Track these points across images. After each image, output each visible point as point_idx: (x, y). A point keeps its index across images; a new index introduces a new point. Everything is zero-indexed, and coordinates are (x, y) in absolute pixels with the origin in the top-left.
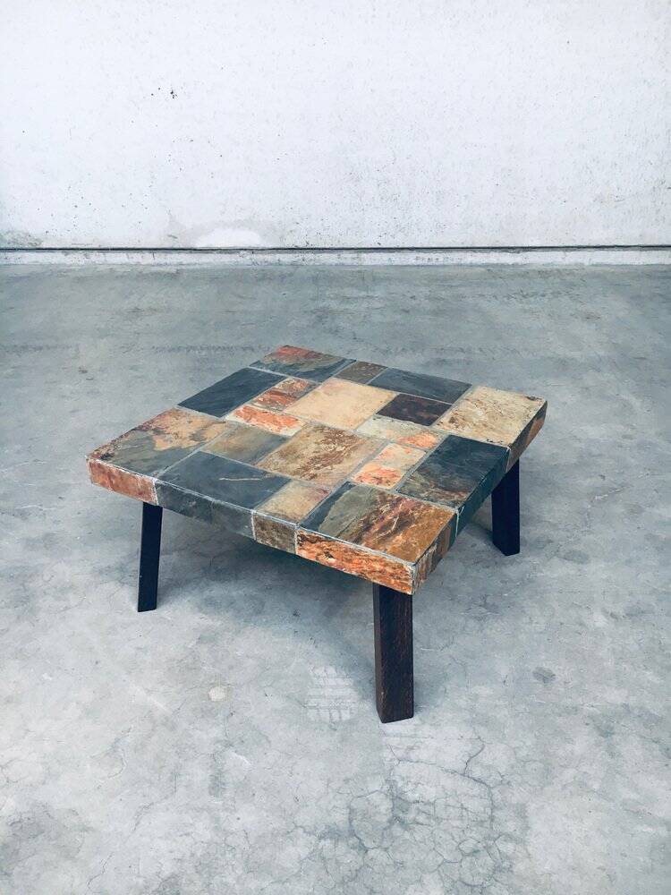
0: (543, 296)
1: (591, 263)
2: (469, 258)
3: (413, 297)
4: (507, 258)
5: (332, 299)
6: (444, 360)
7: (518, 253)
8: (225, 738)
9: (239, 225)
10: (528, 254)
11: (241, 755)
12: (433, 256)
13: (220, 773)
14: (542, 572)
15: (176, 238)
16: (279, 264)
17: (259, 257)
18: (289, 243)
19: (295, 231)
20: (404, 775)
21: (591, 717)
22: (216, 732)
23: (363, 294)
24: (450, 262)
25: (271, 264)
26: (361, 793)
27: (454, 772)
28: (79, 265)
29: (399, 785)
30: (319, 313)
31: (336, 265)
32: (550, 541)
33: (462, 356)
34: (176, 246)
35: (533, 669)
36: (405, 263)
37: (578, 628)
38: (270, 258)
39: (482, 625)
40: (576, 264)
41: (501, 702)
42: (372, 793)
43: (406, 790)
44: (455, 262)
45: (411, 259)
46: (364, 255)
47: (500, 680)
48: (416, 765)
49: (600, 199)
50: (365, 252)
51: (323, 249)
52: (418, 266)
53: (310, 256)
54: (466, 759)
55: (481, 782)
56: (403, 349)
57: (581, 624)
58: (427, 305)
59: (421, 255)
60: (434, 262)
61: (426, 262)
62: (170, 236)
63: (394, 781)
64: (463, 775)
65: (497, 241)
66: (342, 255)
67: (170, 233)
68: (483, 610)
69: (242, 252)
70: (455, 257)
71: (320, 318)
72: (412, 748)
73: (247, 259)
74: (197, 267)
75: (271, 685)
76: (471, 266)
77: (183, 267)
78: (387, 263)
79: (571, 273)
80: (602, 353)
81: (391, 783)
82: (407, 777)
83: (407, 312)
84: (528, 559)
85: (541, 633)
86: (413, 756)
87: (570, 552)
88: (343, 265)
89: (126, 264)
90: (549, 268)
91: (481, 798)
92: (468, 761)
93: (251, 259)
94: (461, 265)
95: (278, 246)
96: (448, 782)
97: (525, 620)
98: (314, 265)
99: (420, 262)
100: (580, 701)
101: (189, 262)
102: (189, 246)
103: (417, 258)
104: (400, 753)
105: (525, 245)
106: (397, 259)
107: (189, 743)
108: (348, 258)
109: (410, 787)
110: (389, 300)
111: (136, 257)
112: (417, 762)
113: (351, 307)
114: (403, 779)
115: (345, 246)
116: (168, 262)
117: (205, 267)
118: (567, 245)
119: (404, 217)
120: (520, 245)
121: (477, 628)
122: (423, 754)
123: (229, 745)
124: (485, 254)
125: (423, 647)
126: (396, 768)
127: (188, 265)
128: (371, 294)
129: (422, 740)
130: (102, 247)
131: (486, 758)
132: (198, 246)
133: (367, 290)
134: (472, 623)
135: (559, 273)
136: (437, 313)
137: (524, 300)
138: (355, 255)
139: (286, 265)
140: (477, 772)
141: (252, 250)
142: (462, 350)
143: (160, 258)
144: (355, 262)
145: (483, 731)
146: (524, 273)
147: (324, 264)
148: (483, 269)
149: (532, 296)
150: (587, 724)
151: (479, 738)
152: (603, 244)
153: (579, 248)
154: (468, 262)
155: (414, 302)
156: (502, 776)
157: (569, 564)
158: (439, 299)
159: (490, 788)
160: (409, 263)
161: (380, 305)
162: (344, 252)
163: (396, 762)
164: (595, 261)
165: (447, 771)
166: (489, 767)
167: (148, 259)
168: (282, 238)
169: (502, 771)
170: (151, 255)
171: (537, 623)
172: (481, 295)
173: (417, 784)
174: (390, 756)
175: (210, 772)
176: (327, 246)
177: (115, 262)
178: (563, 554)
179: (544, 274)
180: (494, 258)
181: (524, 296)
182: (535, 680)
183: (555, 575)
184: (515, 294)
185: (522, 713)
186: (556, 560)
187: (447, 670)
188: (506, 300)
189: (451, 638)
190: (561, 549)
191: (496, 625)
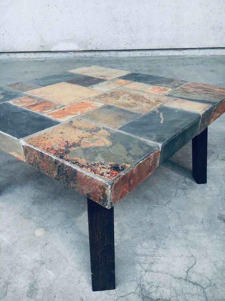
0: (192, 65)
1: (210, 55)
2: (161, 53)
3: (139, 66)
4: (176, 53)
7: (181, 51)
8: (41, 259)
9: (68, 41)
10: (185, 51)
11: (49, 270)
12: (147, 52)
13: (35, 282)
15: (44, 47)
16: (85, 57)
17: (77, 54)
18: (89, 48)
19: (91, 43)
20: (149, 281)
22: (36, 255)
23: (119, 66)
24: (154, 55)
25: (82, 57)
26: (123, 294)
27: (180, 278)
28: (5, 59)
29: (147, 288)
31: (108, 57)
32: (213, 153)
34: (44, 50)
35: (217, 215)
36: (136, 56)
38: (82, 54)
39: (185, 192)
40: (203, 55)
41: (202, 234)
42: (130, 293)
43: (150, 291)
44: (156, 55)
45: (138, 54)
46: (119, 53)
47: (200, 221)
48: (155, 274)
49: (213, 28)
50: (119, 52)
51: (103, 51)
52: (141, 57)
53: (97, 53)
54: (187, 269)
55: (198, 285)
59: (142, 52)
60: (147, 55)
61: (144, 55)
62: (41, 46)
63: (143, 285)
64: (186, 280)
65: (172, 46)
66: (110, 53)
67: (41, 45)
68: (185, 185)
69: (71, 52)
70: (155, 53)
72: (152, 263)
73: (72, 55)
74: (52, 58)
75: (71, 227)
76: (162, 56)
77: (47, 59)
78: (129, 56)
79: (202, 58)
80: (220, 82)
81: (141, 287)
82: (152, 282)
85: (218, 195)
86: (154, 268)
88: (111, 57)
89: (24, 58)
90: (193, 57)
91: (199, 295)
92: (188, 271)
93: (74, 55)
94: (158, 56)
95: (85, 50)
96: (177, 285)
97: (207, 189)
98: (99, 57)
99: (141, 55)
101: (49, 57)
102: (49, 50)
103: (140, 54)
104: (146, 267)
105: (184, 47)
106: (132, 54)
107: (19, 263)
108: (113, 54)
109: (154, 289)
110: (129, 67)
111: (28, 55)
112: (157, 272)
114: (149, 284)
115: (112, 49)
116: (41, 57)
117: (55, 58)
118: (200, 47)
119: (135, 37)
120: (181, 48)
121: (183, 194)
122: (160, 267)
123: (43, 263)
124: (168, 52)
125: (155, 204)
126: (144, 277)
127: (49, 58)
128: (122, 66)
129: (158, 258)
130: (15, 51)
131: (198, 268)
132: (53, 50)
133: (121, 64)
134: (180, 191)
135: (197, 58)
137: (185, 66)
138: (115, 53)
139: (88, 57)
140: (194, 278)
141: (75, 52)
143: (38, 55)
144: (116, 56)
145: (194, 251)
146: (183, 58)
147: (103, 57)
148: (167, 58)
149: (188, 65)
151: (192, 256)
152: (214, 47)
153: (205, 48)
154: (161, 55)
155: (140, 68)
156: (210, 281)
158: (149, 67)
159: (204, 289)
160: (137, 56)
162: (111, 51)
163: (144, 273)
164: (211, 54)
165: (175, 278)
166: (201, 274)
167: (33, 56)
168: (86, 46)
169: (210, 276)
170: (34, 54)
171: (214, 191)
172: (167, 65)
173: (158, 287)
174: (140, 269)
175: (29, 282)
176: (104, 49)
177: (20, 57)
178: (221, 158)
179: (191, 58)
180: (171, 53)
181: (184, 65)
182: (219, 221)
183: (219, 168)
184: (181, 65)
185: (215, 240)
186: (218, 161)
187: (169, 217)
188: (177, 66)
189: (169, 199)
190: (220, 156)
191: (193, 192)
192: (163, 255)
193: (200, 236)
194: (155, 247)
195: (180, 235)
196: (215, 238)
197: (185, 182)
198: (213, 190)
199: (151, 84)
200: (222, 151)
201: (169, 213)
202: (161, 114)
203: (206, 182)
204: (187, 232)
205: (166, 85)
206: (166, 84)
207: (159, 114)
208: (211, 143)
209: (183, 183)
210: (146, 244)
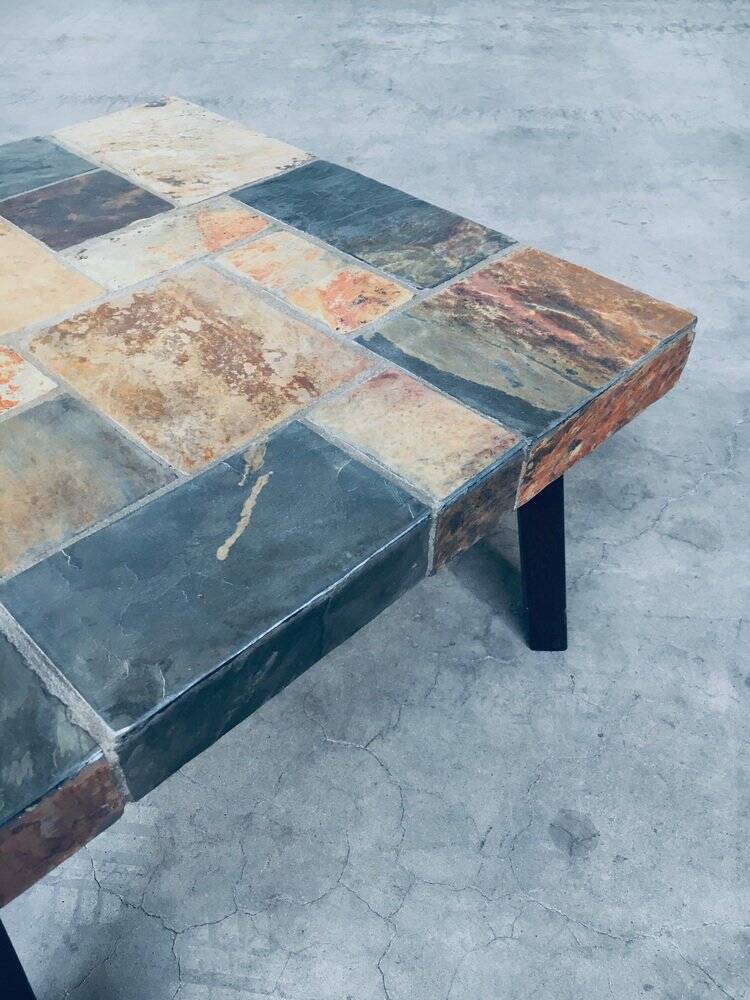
0: (720, 29)
3: (504, 27)
5: (373, 26)
6: (530, 131)
14: (618, 566)
21: (662, 965)
23: (426, 19)
30: (344, 48)
32: (647, 495)
33: (561, 124)
35: (552, 814)
37: (671, 710)
39: (467, 687)
41: (462, 904)
47: (474, 839)
56: (465, 109)
57: (680, 701)
58: (523, 38)
68: (478, 648)
71: (344, 55)
83: (488, 48)
84: (595, 533)
87: (685, 521)
97: (562, 680)
100: (642, 915)
110: (463, 29)
113: (399, 40)
121: (454, 696)
125: (333, 735)
128: (437, 19)
133: (433, 14)
134: (449, 680)
136: (534, 51)
137: (686, 35)
142: (564, 114)
149: (701, 30)
150: (648, 987)
155: (504, 33)
157: (675, 548)
158: (544, 30)
161: (446, 37)
171: (584, 690)
172: (617, 26)
181: (688, 30)
182: (550, 847)
183: (643, 575)
184: (673, 25)
185: (503, 938)
186: (652, 538)
187: (364, 803)
188: (656, 33)
189: (395, 715)
190: (667, 513)
191: (496, 689)
192: (278, 988)
193: (449, 913)
194: (259, 944)
195: (377, 896)
196: (505, 931)
197: (484, 637)
198: (580, 685)
199: (350, 248)
200: (686, 488)
201: (369, 783)
202: (263, 480)
203: (563, 647)
204: (406, 887)
205: (406, 263)
206: (410, 257)
207: (252, 479)
208: (656, 448)
209: (476, 638)
210: (231, 929)
